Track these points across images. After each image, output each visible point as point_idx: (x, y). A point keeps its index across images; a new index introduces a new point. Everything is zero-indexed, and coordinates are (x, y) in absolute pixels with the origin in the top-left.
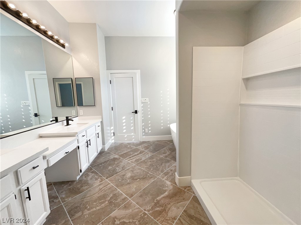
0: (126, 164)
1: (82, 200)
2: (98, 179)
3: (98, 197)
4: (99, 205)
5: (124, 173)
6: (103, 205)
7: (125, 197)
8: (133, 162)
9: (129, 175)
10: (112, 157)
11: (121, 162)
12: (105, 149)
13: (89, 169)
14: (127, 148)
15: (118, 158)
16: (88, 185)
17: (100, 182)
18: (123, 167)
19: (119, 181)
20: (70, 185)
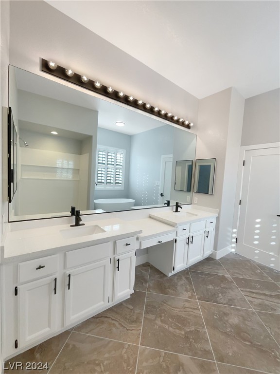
0: (239, 298)
1: (162, 303)
2: (189, 292)
3: (177, 315)
4: (173, 327)
5: (227, 311)
6: (177, 331)
7: (209, 350)
8: (254, 303)
9: (234, 320)
10: (221, 273)
11: (231, 289)
12: (215, 256)
13: (185, 273)
14: (253, 273)
15: (230, 280)
16: (175, 291)
17: (189, 297)
18: (230, 300)
19: (214, 317)
20: (161, 278)
